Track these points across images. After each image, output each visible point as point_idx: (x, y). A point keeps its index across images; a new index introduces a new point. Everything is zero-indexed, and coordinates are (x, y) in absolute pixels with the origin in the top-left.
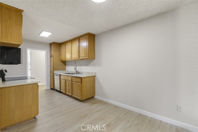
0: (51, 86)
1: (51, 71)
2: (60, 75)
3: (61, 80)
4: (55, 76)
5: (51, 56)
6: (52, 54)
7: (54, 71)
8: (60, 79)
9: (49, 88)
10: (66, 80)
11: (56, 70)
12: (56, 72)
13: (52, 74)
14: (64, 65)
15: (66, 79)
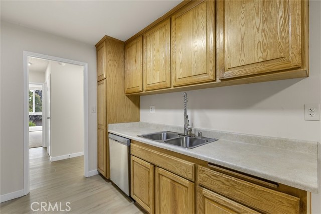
0: (98, 167)
1: (98, 124)
2: (131, 141)
3: (133, 158)
4: (110, 140)
5: (99, 81)
6: (102, 75)
7: (110, 126)
8: (129, 154)
9: (94, 172)
10: (155, 166)
11: (113, 123)
12: (114, 128)
13: (102, 133)
14: (134, 105)
15: (157, 163)
